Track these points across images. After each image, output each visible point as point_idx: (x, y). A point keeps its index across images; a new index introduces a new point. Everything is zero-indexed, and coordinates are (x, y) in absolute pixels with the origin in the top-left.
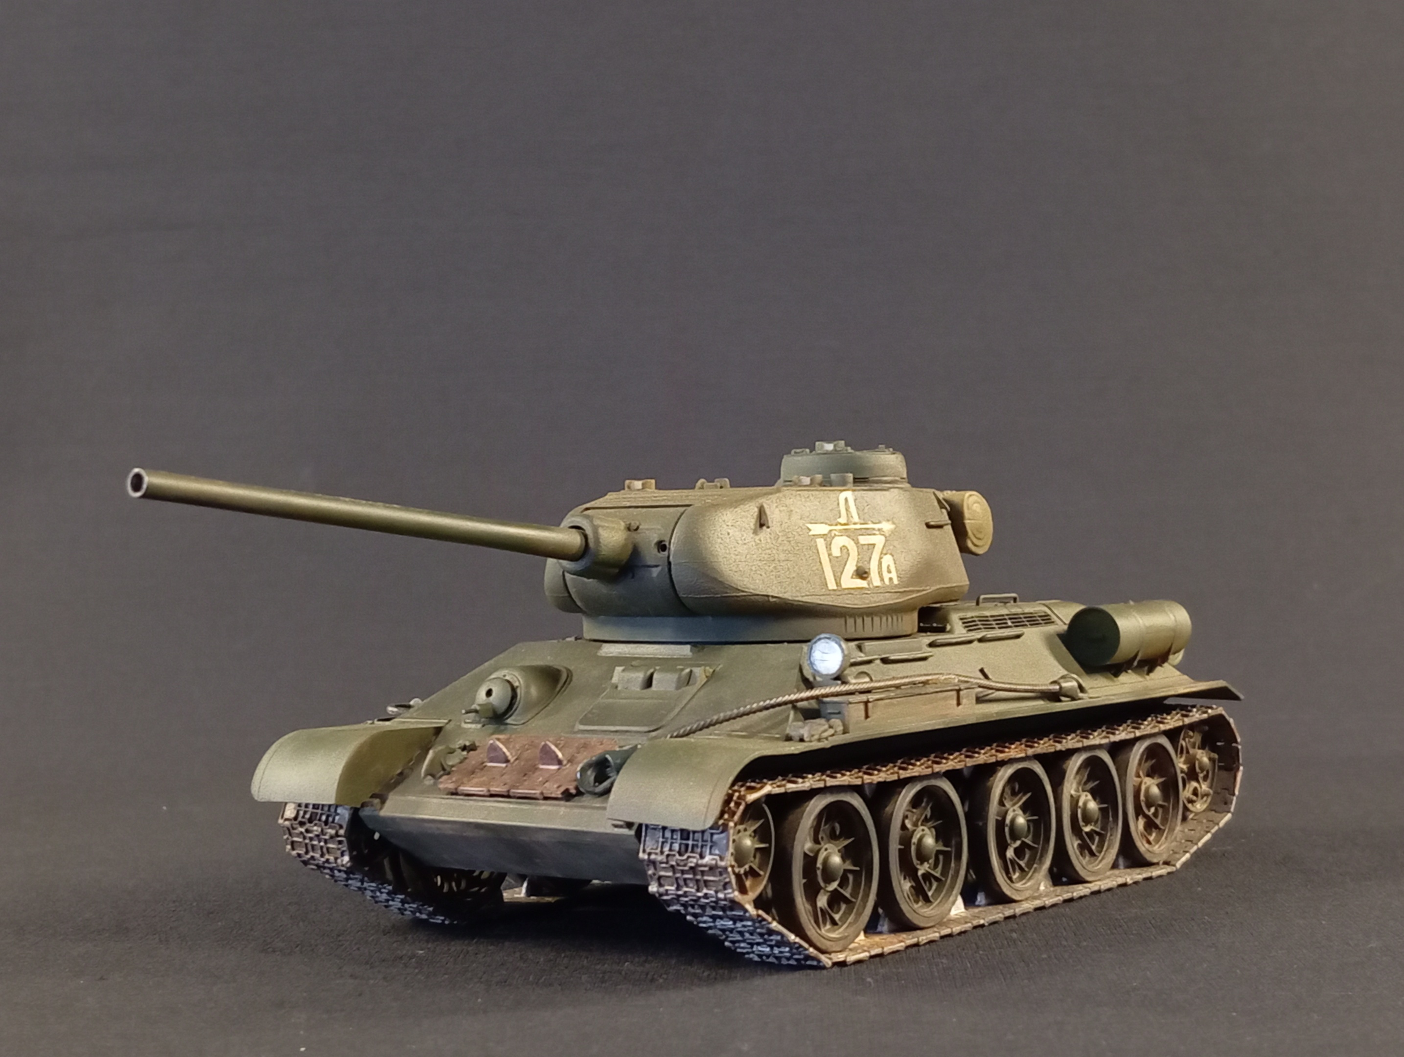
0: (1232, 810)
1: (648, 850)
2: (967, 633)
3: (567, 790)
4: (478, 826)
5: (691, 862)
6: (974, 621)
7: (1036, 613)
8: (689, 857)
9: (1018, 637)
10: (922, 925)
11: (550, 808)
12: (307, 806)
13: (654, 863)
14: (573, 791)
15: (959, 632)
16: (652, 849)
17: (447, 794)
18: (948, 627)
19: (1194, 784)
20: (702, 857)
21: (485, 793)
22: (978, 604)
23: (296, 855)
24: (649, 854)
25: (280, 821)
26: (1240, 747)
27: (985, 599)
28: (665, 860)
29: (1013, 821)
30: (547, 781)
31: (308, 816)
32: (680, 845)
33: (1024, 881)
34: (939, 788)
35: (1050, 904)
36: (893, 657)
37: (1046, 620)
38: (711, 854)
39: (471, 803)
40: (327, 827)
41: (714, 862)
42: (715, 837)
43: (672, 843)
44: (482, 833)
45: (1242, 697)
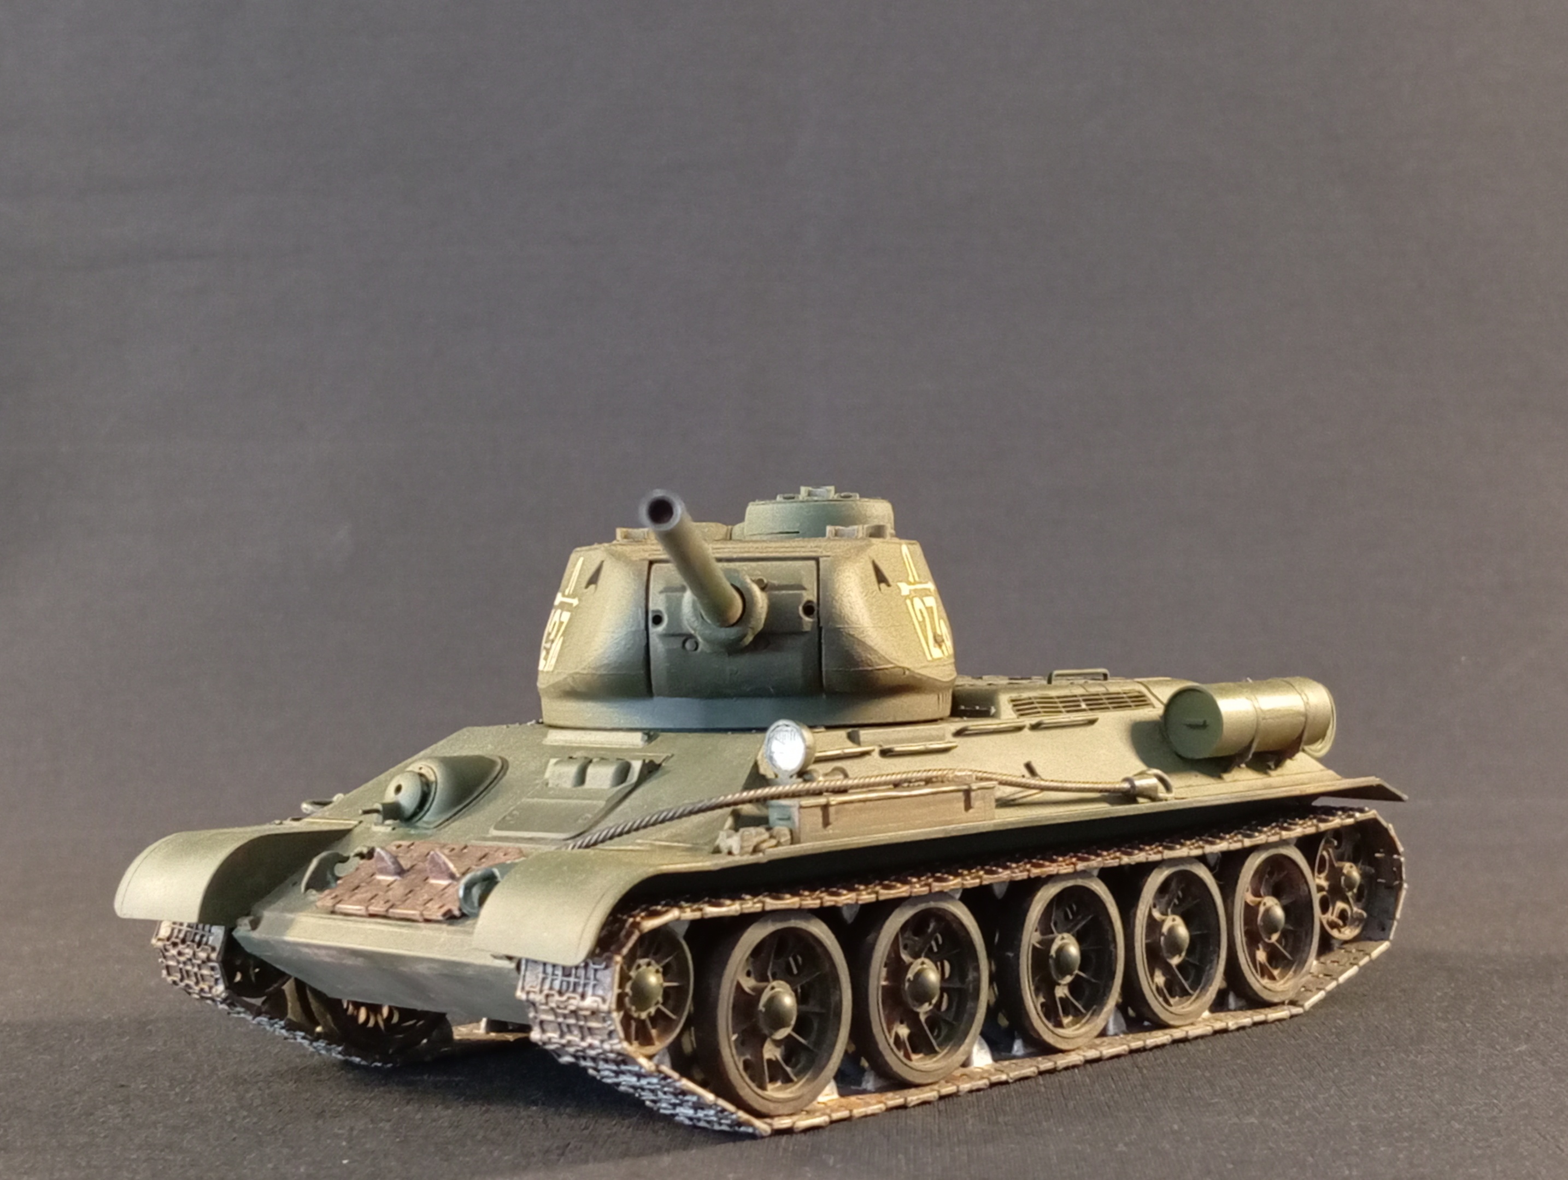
0: (1391, 937)
1: (527, 988)
2: (1018, 718)
3: (449, 911)
4: (355, 953)
5: (572, 1004)
6: (1032, 703)
7: (1125, 693)
8: (569, 998)
9: (1092, 722)
10: (918, 1081)
11: (431, 933)
12: (181, 924)
13: (533, 1004)
14: (457, 913)
15: (1007, 715)
16: (532, 987)
17: (327, 913)
18: (993, 710)
19: (1340, 905)
20: (583, 996)
21: (363, 912)
22: (1050, 682)
23: (171, 982)
24: (528, 993)
25: (154, 941)
26: (1402, 859)
27: (1058, 675)
28: (544, 1001)
29: (1061, 950)
30: (431, 900)
31: (181, 936)
32: (562, 982)
33: (1078, 1026)
34: (945, 911)
35: (1109, 1055)
36: (898, 748)
37: (1140, 700)
38: (594, 995)
39: (350, 924)
40: (199, 949)
41: (595, 1005)
42: (599, 975)
43: (553, 980)
44: (360, 962)
45: (1405, 797)
